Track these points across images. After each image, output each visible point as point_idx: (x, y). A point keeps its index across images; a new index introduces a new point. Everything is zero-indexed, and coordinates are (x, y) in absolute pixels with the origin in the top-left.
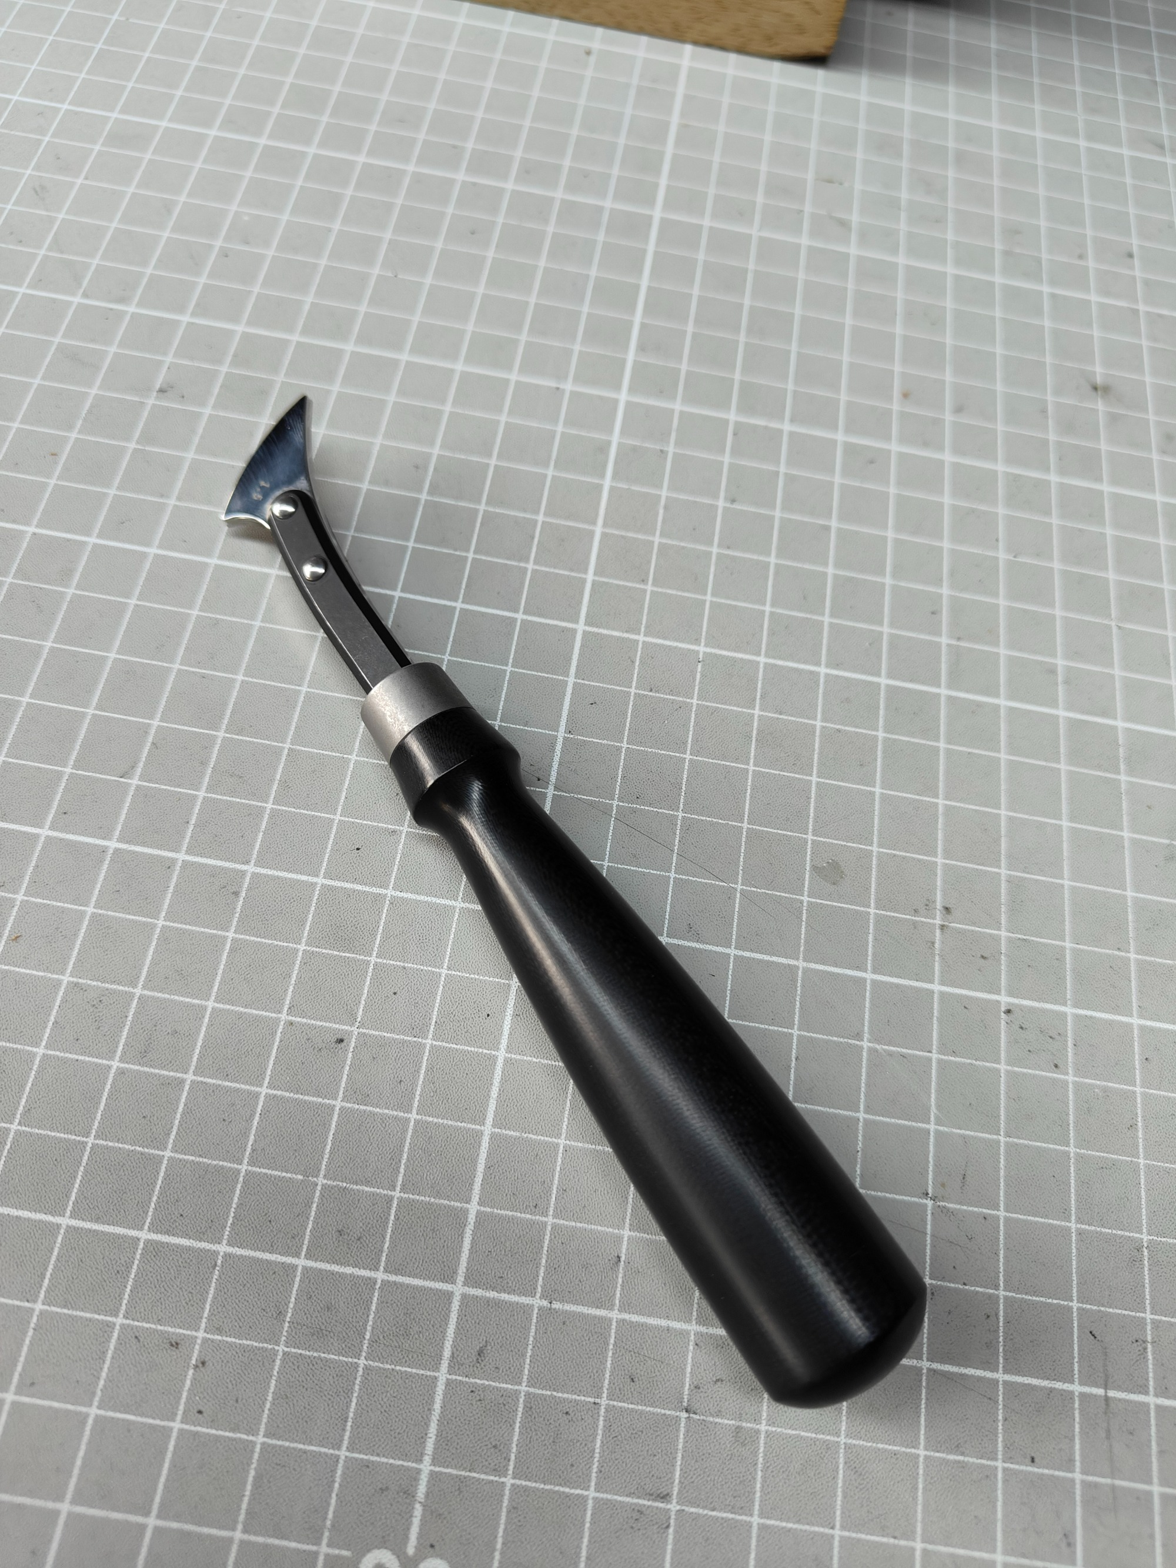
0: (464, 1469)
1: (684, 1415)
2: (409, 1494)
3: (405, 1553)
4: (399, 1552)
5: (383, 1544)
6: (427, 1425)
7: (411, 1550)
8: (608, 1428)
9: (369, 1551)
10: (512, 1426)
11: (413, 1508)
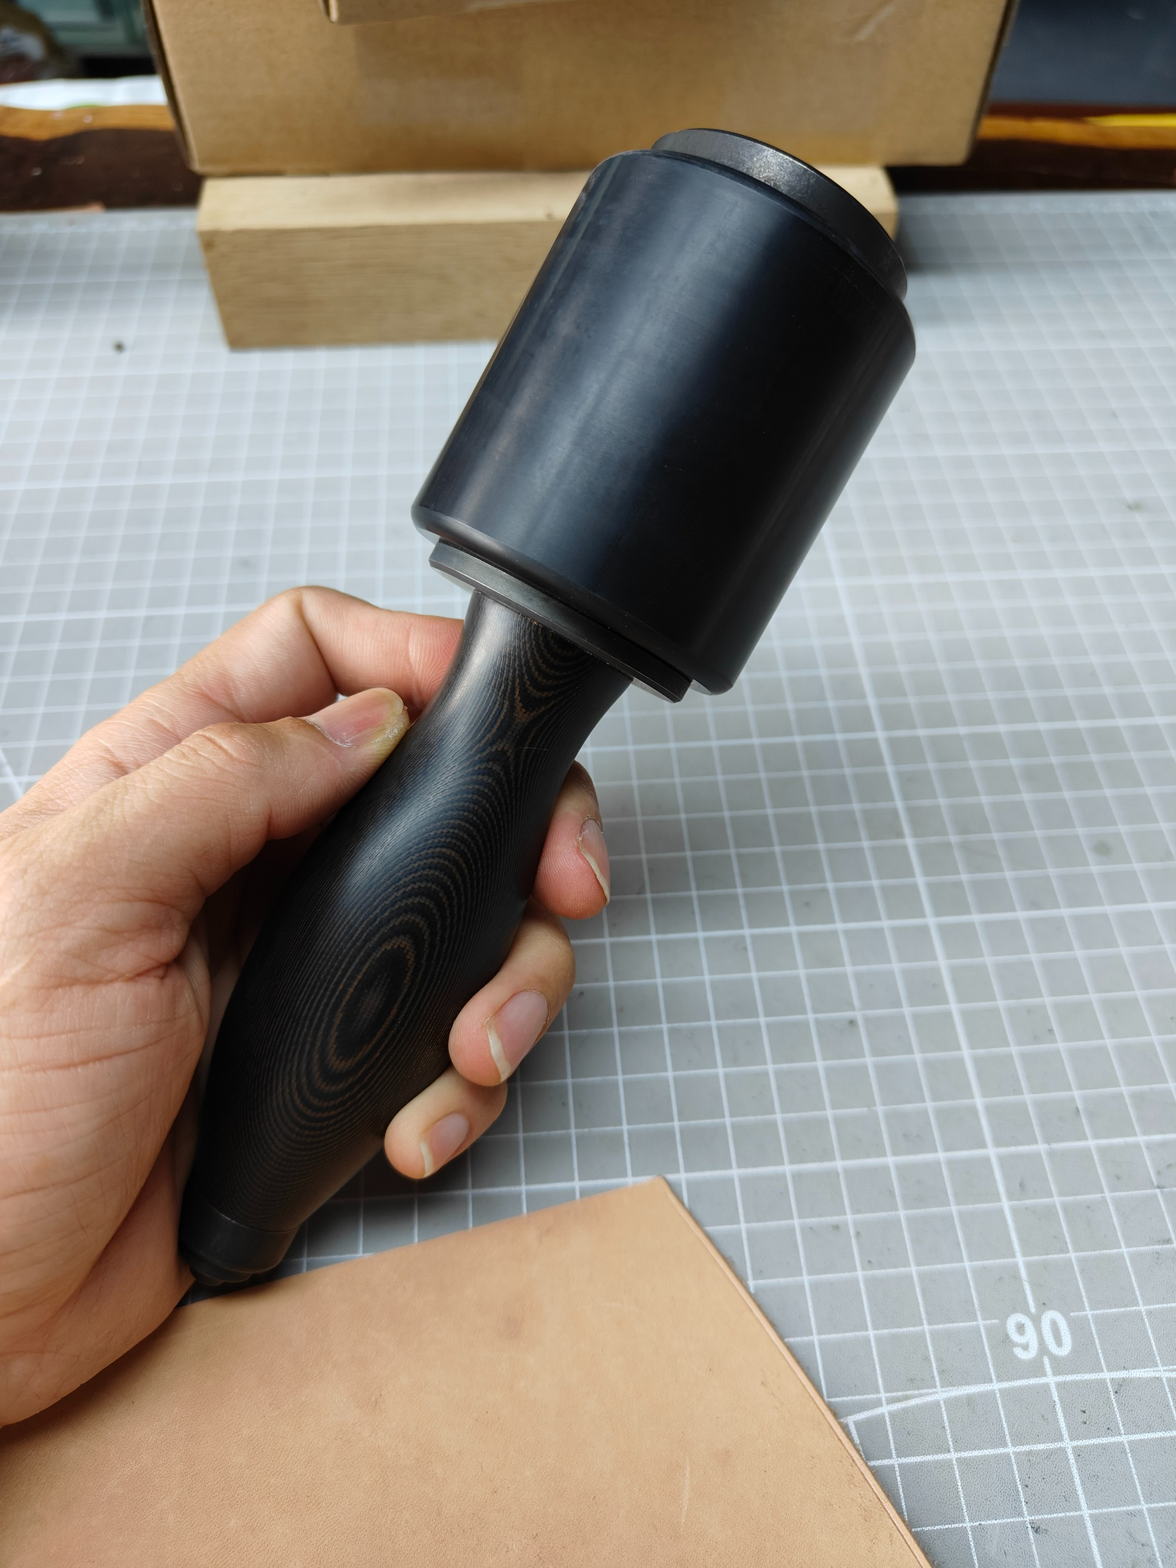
0: (1042, 1255)
1: (1158, 1191)
2: (1017, 1277)
3: (1029, 1312)
4: (1026, 1312)
5: (1015, 1310)
6: (1009, 1235)
7: (1033, 1310)
8: (1117, 1210)
9: (1008, 1316)
10: (1059, 1222)
11: (1023, 1285)
